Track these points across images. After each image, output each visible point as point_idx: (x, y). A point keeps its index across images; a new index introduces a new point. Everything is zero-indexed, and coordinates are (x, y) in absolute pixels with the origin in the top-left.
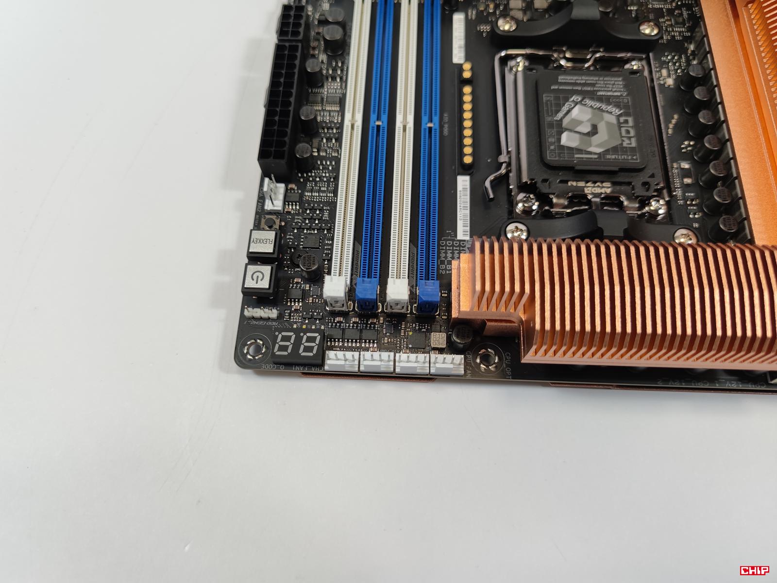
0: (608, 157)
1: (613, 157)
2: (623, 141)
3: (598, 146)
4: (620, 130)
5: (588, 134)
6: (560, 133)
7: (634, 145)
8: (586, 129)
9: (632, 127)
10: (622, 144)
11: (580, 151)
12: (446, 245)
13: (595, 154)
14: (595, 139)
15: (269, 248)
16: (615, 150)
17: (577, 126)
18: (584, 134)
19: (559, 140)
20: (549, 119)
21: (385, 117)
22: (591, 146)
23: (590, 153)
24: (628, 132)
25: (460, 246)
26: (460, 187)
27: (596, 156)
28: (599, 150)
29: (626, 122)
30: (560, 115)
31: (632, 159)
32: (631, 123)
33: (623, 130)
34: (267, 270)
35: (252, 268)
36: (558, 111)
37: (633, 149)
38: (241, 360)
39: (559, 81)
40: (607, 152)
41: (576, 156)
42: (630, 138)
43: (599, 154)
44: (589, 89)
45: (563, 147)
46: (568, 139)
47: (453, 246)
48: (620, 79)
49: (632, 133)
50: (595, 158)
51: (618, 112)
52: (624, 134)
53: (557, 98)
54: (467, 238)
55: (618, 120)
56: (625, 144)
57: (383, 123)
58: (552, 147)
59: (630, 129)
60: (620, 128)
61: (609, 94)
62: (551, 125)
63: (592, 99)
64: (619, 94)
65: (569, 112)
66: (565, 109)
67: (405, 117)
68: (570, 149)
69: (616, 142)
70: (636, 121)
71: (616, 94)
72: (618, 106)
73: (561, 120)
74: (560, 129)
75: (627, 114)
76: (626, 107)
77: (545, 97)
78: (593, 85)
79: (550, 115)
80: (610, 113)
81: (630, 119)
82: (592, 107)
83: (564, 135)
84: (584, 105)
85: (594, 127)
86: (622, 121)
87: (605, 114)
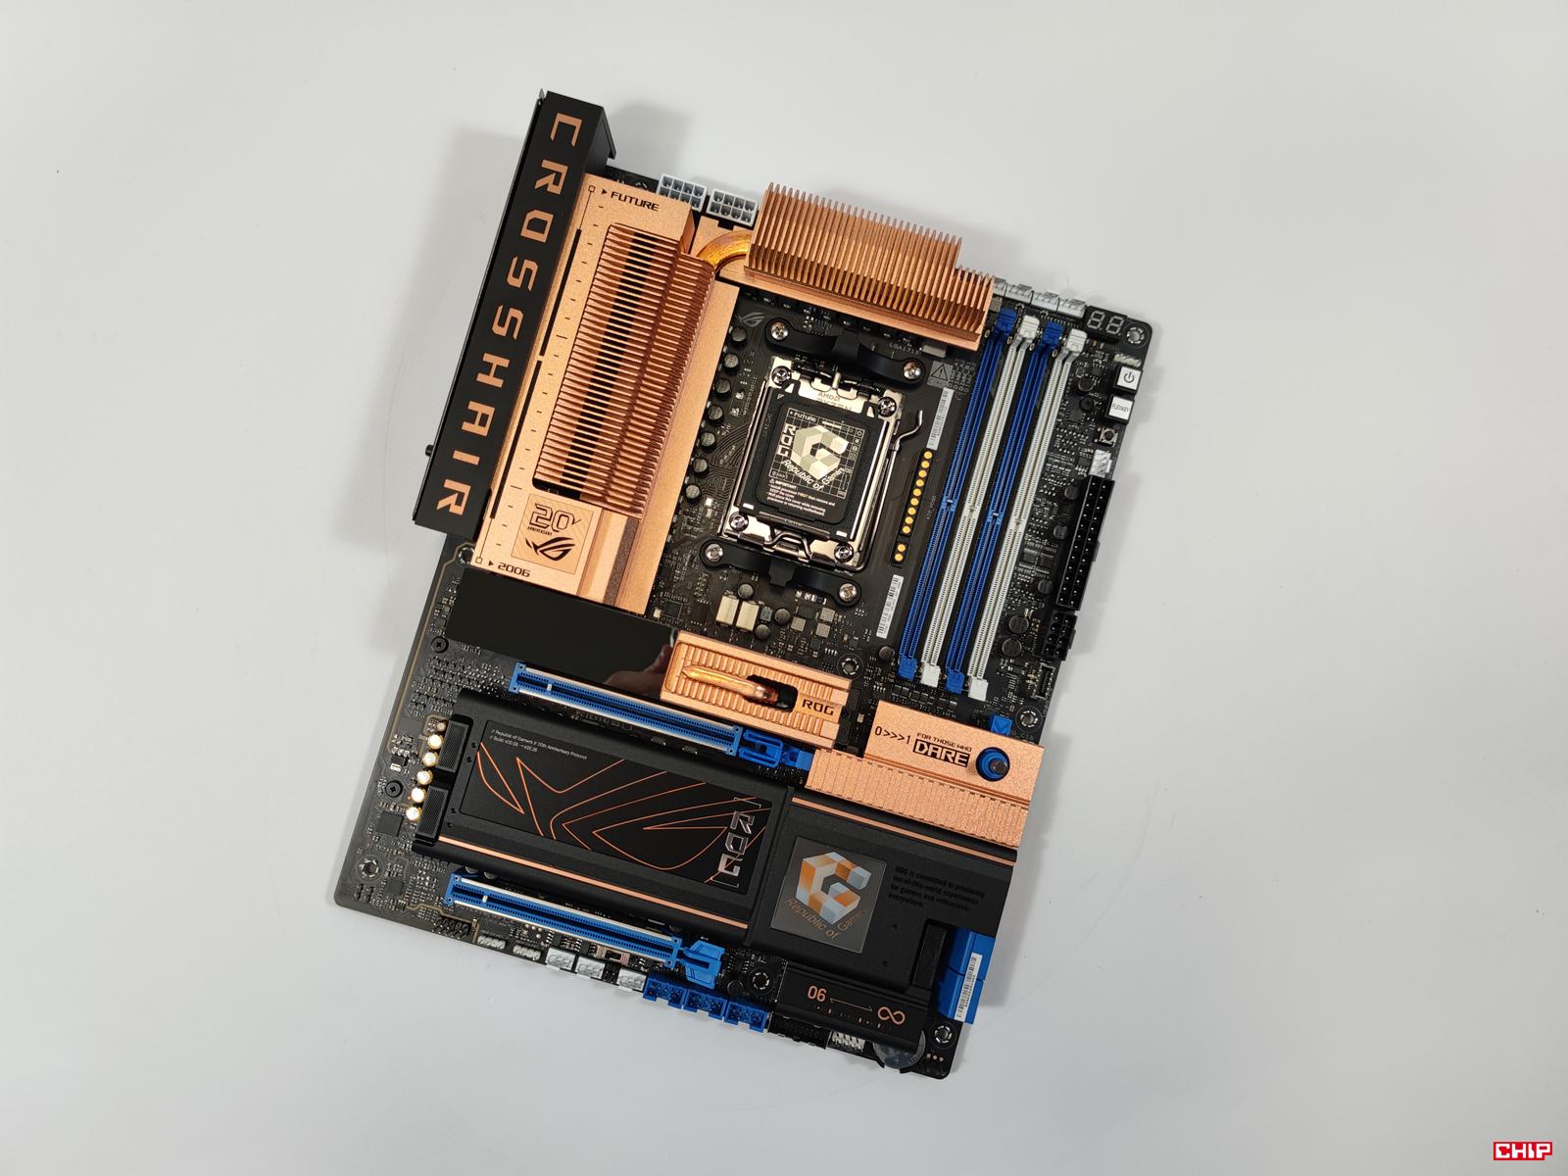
0: (814, 420)
1: (809, 418)
2: (794, 432)
3: (819, 432)
5: (822, 446)
6: (846, 454)
7: (787, 425)
8: (821, 452)
9: (781, 443)
10: (797, 429)
11: (835, 431)
12: (965, 387)
13: (823, 425)
14: (817, 440)
15: (1117, 401)
16: (805, 425)
17: (828, 457)
18: (825, 447)
19: (849, 447)
20: (850, 471)
21: (989, 519)
22: (825, 435)
23: (828, 427)
24: (787, 440)
25: (954, 384)
26: (938, 438)
27: (825, 423)
28: (819, 428)
29: (783, 451)
30: (838, 473)
31: (794, 412)
32: (780, 447)
33: (789, 444)
34: (1121, 382)
35: (1133, 386)
36: (839, 477)
37: (790, 421)
38: (1147, 329)
39: (824, 510)
40: (812, 425)
41: (840, 427)
42: (788, 433)
43: (821, 424)
44: (802, 495)
47: (959, 386)
48: (769, 498)
49: (784, 436)
50: (826, 421)
51: (787, 463)
52: (791, 438)
53: (835, 491)
54: (945, 389)
55: (790, 455)
56: (794, 427)
57: (991, 513)
58: (857, 441)
59: (783, 442)
60: (791, 447)
61: (785, 485)
62: (850, 463)
63: (804, 483)
64: (777, 482)
65: (829, 475)
66: (832, 478)
67: (971, 514)
68: (843, 436)
69: (802, 431)
70: (776, 449)
71: (780, 483)
72: (784, 468)
73: (839, 467)
74: (844, 458)
75: (780, 458)
76: (777, 466)
77: (843, 494)
78: (797, 498)
79: (848, 474)
80: (794, 464)
81: (779, 452)
82: (807, 474)
83: (841, 450)
84: (813, 478)
85: (813, 452)
86: (787, 453)
87: (798, 464)
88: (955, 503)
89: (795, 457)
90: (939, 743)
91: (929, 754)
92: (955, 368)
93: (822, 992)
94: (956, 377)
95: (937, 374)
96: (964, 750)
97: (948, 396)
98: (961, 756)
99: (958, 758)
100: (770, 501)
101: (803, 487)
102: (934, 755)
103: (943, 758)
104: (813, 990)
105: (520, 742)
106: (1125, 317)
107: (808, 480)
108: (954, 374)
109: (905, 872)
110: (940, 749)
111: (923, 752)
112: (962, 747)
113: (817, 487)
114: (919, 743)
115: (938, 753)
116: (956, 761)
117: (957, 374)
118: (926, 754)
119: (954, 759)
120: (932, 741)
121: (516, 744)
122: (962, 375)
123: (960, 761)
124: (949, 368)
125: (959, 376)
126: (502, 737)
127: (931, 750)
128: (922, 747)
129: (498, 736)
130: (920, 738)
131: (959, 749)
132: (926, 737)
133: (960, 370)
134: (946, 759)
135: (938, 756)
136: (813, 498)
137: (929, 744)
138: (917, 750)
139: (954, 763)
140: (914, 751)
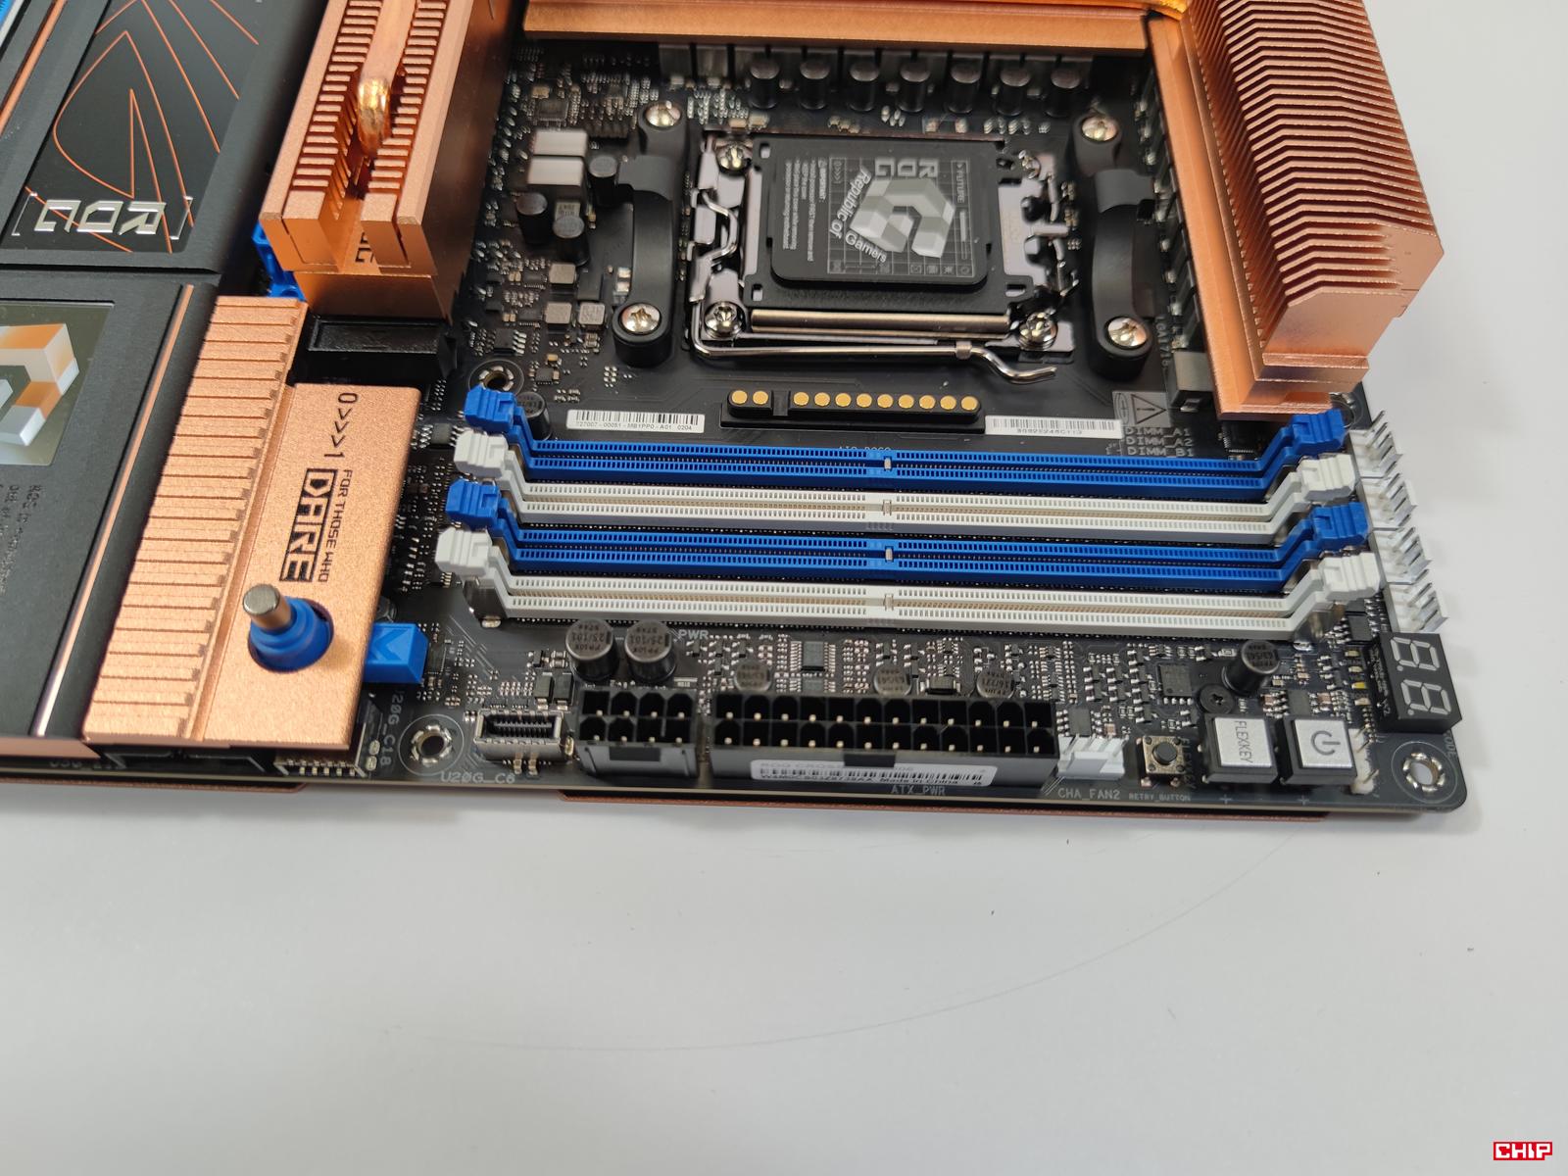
0: (962, 197)
1: (961, 192)
2: (926, 176)
3: (942, 209)
4: (904, 177)
5: (916, 219)
6: (916, 257)
7: (935, 163)
8: (904, 221)
9: (897, 162)
10: (934, 179)
11: (954, 234)
13: (957, 213)
14: (927, 212)
15: (1256, 726)
16: (946, 189)
17: (899, 233)
18: (916, 224)
19: (931, 259)
20: (885, 269)
22: (940, 220)
23: (956, 221)
24: (907, 168)
25: (1135, 435)
26: (1011, 431)
27: (963, 215)
28: (950, 208)
29: (885, 167)
30: (875, 253)
32: (891, 162)
33: (901, 173)
34: (1304, 727)
36: (866, 255)
37: (943, 166)
38: (1452, 800)
39: (794, 246)
40: (951, 199)
41: (964, 237)
42: (920, 168)
43: (958, 209)
44: (812, 210)
45: (944, 255)
46: (931, 246)
47: (1136, 445)
48: (789, 165)
49: (913, 163)
50: (967, 215)
51: (863, 177)
52: (913, 173)
53: (837, 255)
54: (1118, 423)
55: (881, 177)
56: (936, 174)
58: (948, 269)
59: (901, 164)
60: (897, 176)
61: (823, 183)
62: (898, 268)
63: (837, 207)
64: (823, 170)
65: (865, 240)
66: (860, 246)
68: (949, 246)
69: (933, 187)
70: (887, 155)
71: (823, 174)
72: (853, 175)
73: (889, 253)
74: (907, 255)
75: (870, 165)
76: (853, 164)
77: (836, 270)
78: (804, 205)
79: (878, 267)
80: (866, 187)
81: (879, 162)
82: (855, 209)
83: (921, 251)
84: (850, 219)
85: (899, 209)
86: (884, 173)
87: (871, 192)
88: (887, 472)
89: (879, 187)
90: (332, 514)
91: (305, 501)
92: (1168, 431)
94: (1150, 436)
95: (1139, 404)
96: (319, 566)
97: (1110, 430)
98: (304, 565)
99: (299, 559)
100: (785, 167)
101: (828, 209)
102: (302, 510)
103: (299, 529)
106: (1456, 715)
107: (845, 211)
108: (1154, 431)
110: (320, 519)
111: (309, 489)
112: (327, 562)
113: (835, 229)
114: (329, 476)
115: (311, 518)
116: (292, 557)
117: (1159, 436)
118: (304, 494)
119: (298, 550)
120: (335, 499)
122: (1161, 446)
123: (293, 564)
124: (1165, 420)
125: (1154, 441)
127: (312, 503)
128: (317, 484)
130: (341, 475)
131: (322, 556)
132: (344, 488)
133: (1171, 441)
134: (295, 536)
135: (300, 518)
136: (811, 225)
137: (328, 495)
138: (312, 476)
139: (287, 552)
140: (309, 470)
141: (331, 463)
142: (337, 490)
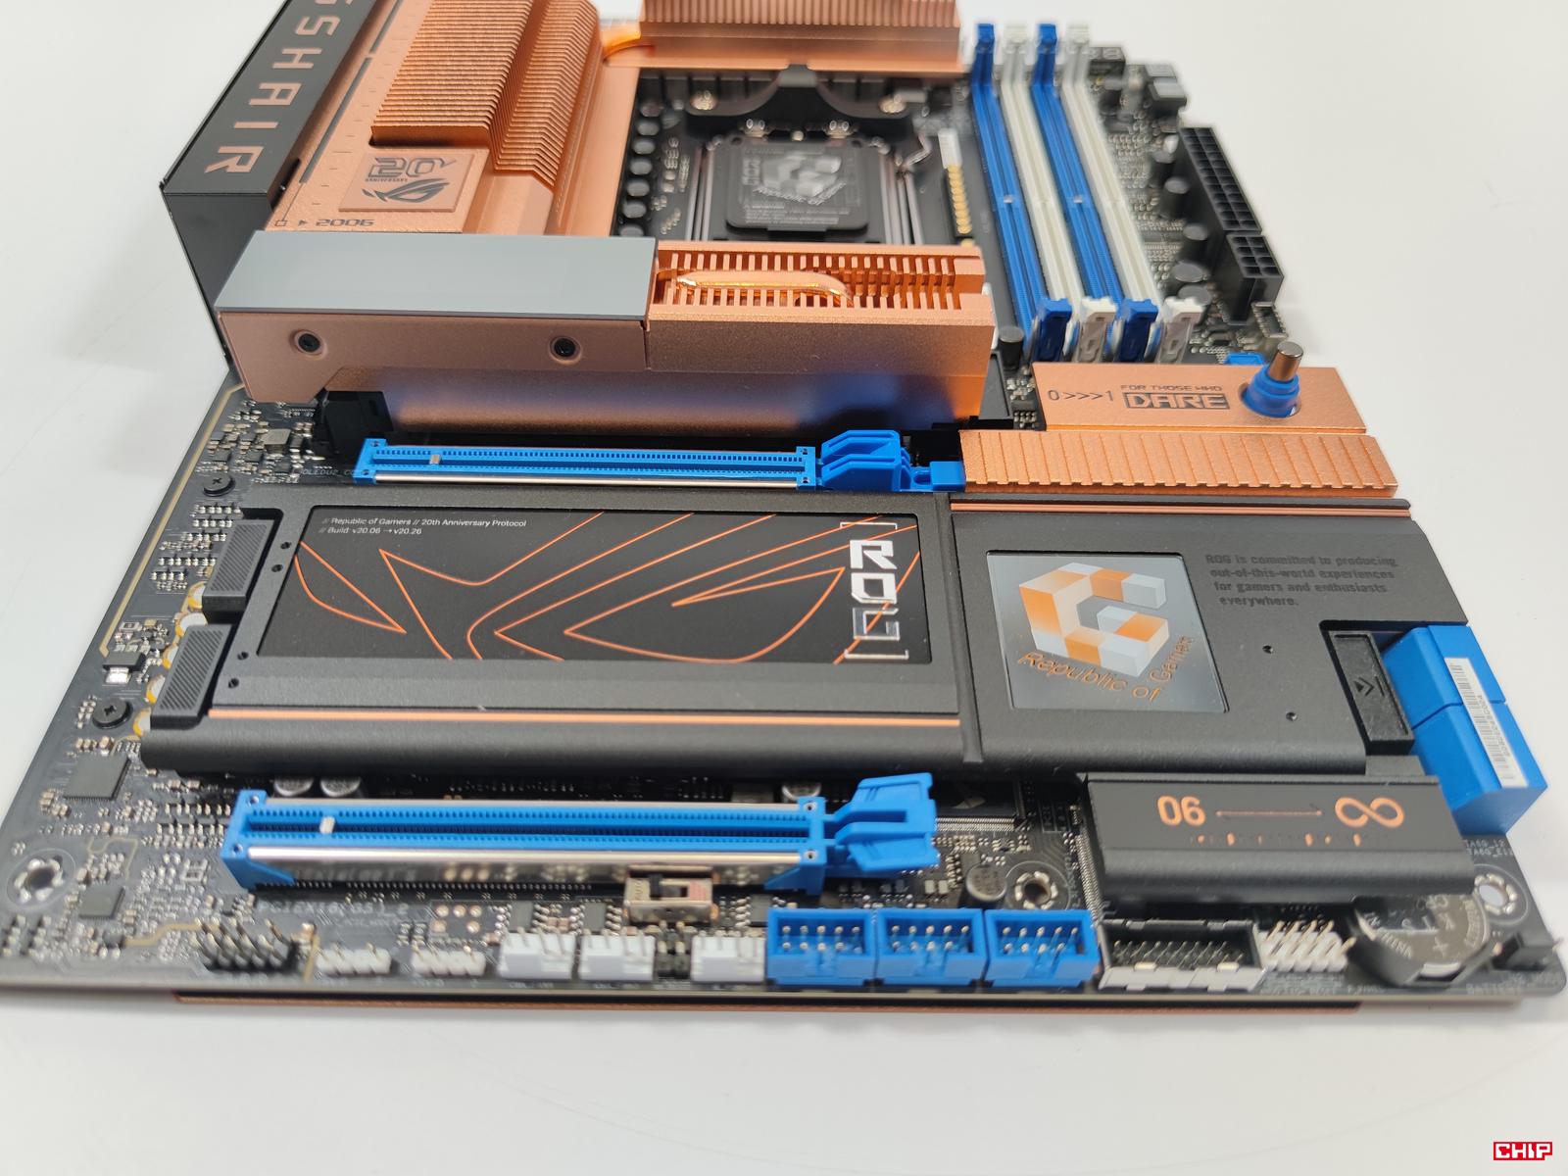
2: (759, 165)
3: (792, 160)
5: (804, 170)
6: (842, 171)
8: (806, 174)
14: (795, 166)
18: (808, 170)
19: (842, 165)
20: (854, 183)
21: (1073, 206)
24: (752, 171)
25: (950, 129)
29: (751, 180)
32: (746, 177)
33: (757, 174)
36: (842, 189)
39: (836, 220)
42: (751, 166)
43: (792, 154)
44: (797, 211)
47: (957, 129)
49: (747, 169)
51: (761, 190)
52: (757, 169)
53: (842, 201)
55: (762, 182)
56: (757, 160)
57: (1071, 200)
59: (748, 173)
60: (761, 176)
61: (767, 206)
62: (852, 177)
63: (795, 201)
64: (753, 206)
65: (826, 190)
66: (832, 191)
67: (1043, 204)
69: (770, 163)
71: (759, 207)
72: (759, 193)
73: (838, 182)
74: (840, 174)
75: (749, 186)
76: (747, 194)
80: (771, 189)
82: (796, 193)
83: (834, 168)
84: (804, 195)
85: (794, 176)
86: (757, 181)
87: (778, 188)
88: (1015, 201)
89: (770, 183)
90: (1164, 391)
91: (1156, 405)
92: (942, 119)
93: (1191, 805)
95: (925, 126)
98: (1211, 399)
99: (1207, 401)
101: (795, 204)
102: (1166, 405)
103: (1183, 406)
104: (1168, 806)
105: (384, 527)
107: (797, 198)
109: (1226, 559)
110: (1170, 396)
111: (1146, 405)
112: (1205, 388)
113: (815, 202)
114: (1131, 397)
115: (1171, 400)
116: (1209, 405)
117: (947, 121)
118: (1151, 406)
119: (1201, 403)
120: (1151, 390)
121: (377, 531)
122: (955, 121)
123: (1214, 404)
124: (936, 118)
126: (345, 526)
127: (1157, 403)
128: (1140, 401)
129: (338, 526)
130: (1127, 390)
131: (1200, 391)
132: (1137, 388)
134: (1190, 406)
135: (1174, 405)
136: (816, 212)
137: (1148, 395)
138: (1133, 403)
139: (1204, 407)
140: (1129, 406)
141: (1119, 395)
142: (1142, 390)
